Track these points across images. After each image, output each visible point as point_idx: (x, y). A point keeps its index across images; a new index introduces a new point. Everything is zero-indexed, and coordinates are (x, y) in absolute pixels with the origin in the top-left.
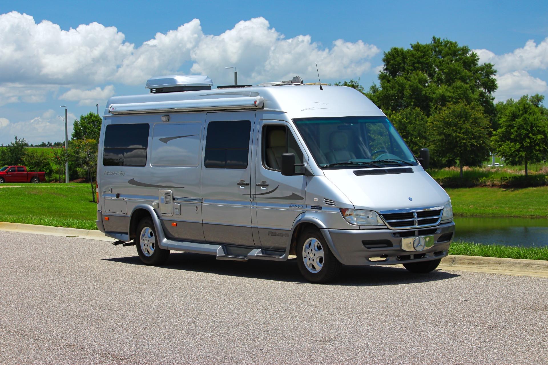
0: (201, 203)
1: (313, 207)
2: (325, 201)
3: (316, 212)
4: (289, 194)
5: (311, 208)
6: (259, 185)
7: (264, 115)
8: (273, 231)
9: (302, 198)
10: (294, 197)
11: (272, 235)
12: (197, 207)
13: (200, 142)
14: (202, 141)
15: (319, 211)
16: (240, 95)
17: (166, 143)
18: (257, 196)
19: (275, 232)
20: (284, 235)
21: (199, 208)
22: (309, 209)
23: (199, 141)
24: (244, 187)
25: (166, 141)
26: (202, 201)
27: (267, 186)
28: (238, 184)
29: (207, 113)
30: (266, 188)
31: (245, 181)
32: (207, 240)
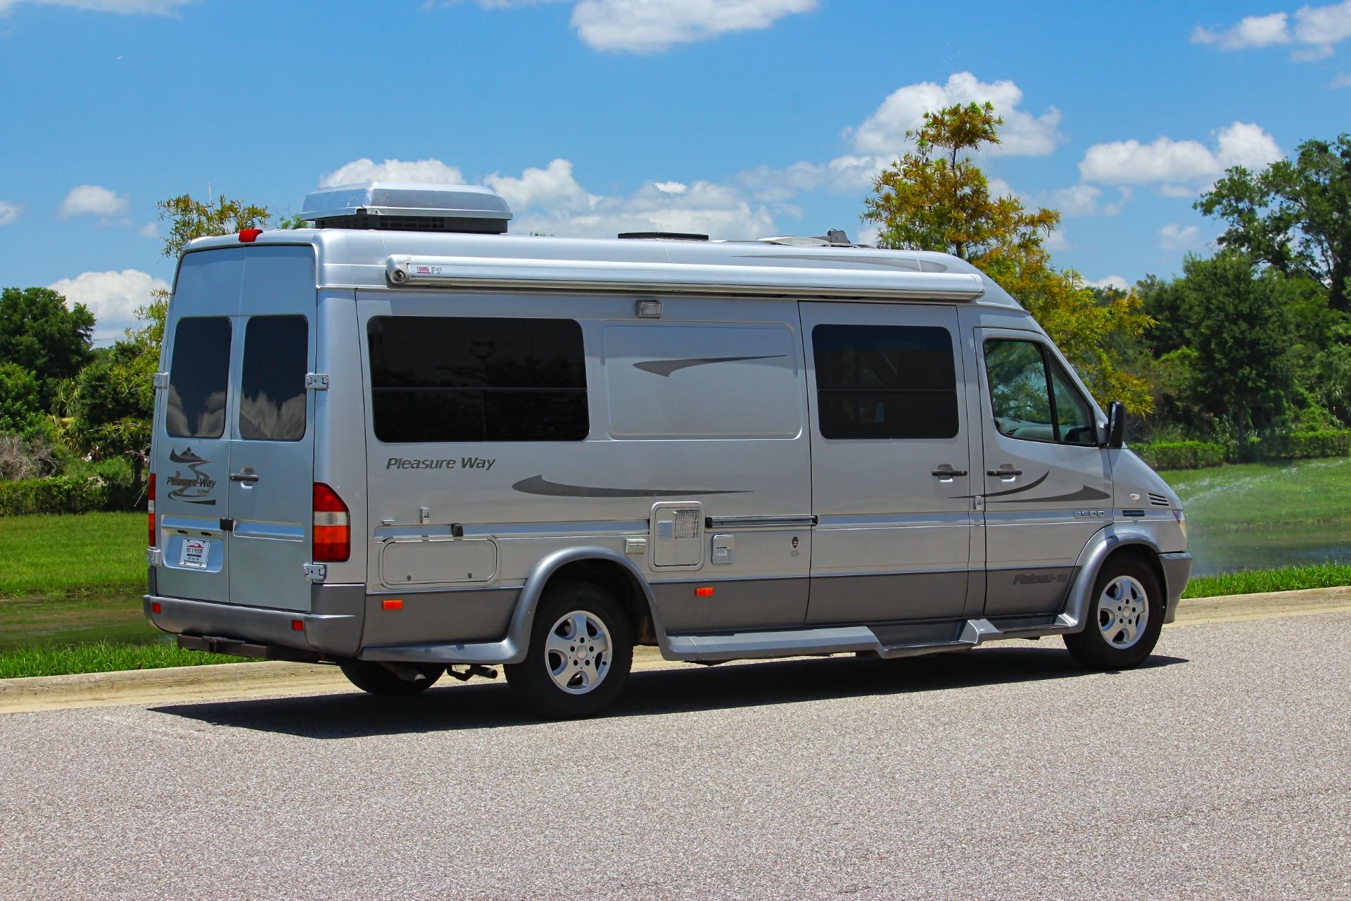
0: (809, 528)
1: (1128, 513)
2: (1153, 499)
3: (1135, 523)
4: (1079, 488)
5: (1123, 515)
6: (999, 474)
7: (982, 317)
8: (1028, 573)
9: (1106, 496)
10: (1088, 493)
11: (1021, 583)
12: (795, 539)
13: (796, 373)
14: (801, 372)
15: (1140, 519)
16: (888, 265)
17: (668, 376)
18: (988, 499)
19: (1033, 575)
20: (1055, 579)
21: (804, 542)
22: (1119, 518)
23: (791, 372)
24: (951, 480)
25: (664, 369)
26: (815, 521)
27: (1018, 474)
28: (934, 474)
29: (798, 301)
30: (1013, 479)
31: (953, 467)
32: (809, 619)
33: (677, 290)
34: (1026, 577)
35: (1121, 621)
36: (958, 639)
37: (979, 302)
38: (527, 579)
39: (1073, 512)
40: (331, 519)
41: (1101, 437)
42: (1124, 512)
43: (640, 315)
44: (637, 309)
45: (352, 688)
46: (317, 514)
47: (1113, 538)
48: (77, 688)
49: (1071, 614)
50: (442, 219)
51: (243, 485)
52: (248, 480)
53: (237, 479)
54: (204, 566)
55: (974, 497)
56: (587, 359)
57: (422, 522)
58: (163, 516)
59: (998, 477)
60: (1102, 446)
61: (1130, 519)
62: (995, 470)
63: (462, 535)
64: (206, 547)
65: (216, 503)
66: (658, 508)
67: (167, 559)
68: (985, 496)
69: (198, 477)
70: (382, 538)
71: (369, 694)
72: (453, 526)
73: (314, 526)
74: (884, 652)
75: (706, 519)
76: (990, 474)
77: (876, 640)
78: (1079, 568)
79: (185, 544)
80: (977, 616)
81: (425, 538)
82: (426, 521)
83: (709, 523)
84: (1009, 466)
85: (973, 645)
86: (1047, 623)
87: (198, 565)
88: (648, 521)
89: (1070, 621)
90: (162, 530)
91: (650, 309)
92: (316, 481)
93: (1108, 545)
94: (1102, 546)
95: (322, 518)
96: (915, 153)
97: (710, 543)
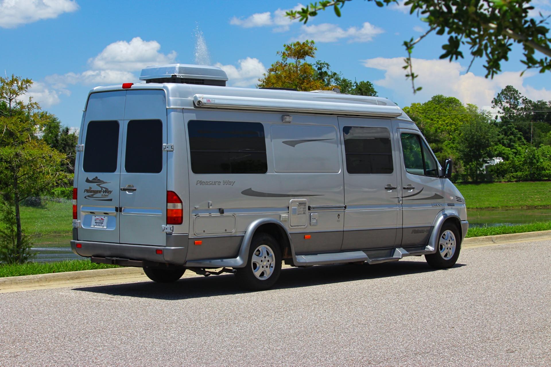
0: (343, 210)
1: (449, 205)
2: (457, 199)
3: (452, 209)
4: (433, 194)
5: (448, 206)
7: (399, 124)
8: (417, 229)
9: (442, 198)
10: (437, 197)
11: (414, 233)
12: (339, 215)
13: (338, 146)
14: (340, 146)
15: (453, 207)
17: (294, 146)
18: (404, 199)
20: (425, 231)
21: (342, 215)
22: (446, 207)
23: (336, 146)
24: (391, 191)
25: (293, 144)
26: (345, 207)
27: (413, 188)
28: (386, 188)
29: (338, 116)
30: (412, 190)
31: (392, 185)
32: (343, 248)
33: (296, 111)
34: (416, 230)
35: (447, 249)
36: (393, 256)
37: (398, 118)
38: (246, 232)
39: (432, 205)
40: (174, 206)
41: (440, 174)
42: (448, 204)
43: (284, 121)
44: (282, 119)
45: (147, 279)
46: (169, 204)
47: (445, 215)
48: (33, 281)
49: (431, 245)
50: (203, 80)
51: (127, 192)
52: (130, 190)
53: (125, 190)
54: (105, 227)
55: (399, 198)
56: (266, 140)
57: (209, 207)
58: (82, 206)
59: (407, 190)
60: (441, 177)
61: (450, 207)
62: (406, 187)
63: (224, 213)
64: (106, 219)
65: (112, 200)
66: (292, 202)
67: (84, 225)
68: (402, 197)
69: (102, 189)
70: (195, 214)
71: (155, 282)
72: (220, 209)
73: (167, 210)
74: (370, 261)
75: (309, 206)
76: (404, 188)
77: (367, 257)
78: (433, 227)
79: (94, 218)
80: (399, 246)
81: (210, 214)
82: (211, 207)
83: (309, 208)
84: (410, 185)
85: (400, 258)
86: (422, 249)
87: (102, 227)
88: (288, 207)
89: (430, 248)
90: (81, 212)
91: (288, 119)
92: (168, 190)
93: (444, 217)
94: (441, 218)
95: (171, 206)
96: (281, 61)
97: (309, 216)
